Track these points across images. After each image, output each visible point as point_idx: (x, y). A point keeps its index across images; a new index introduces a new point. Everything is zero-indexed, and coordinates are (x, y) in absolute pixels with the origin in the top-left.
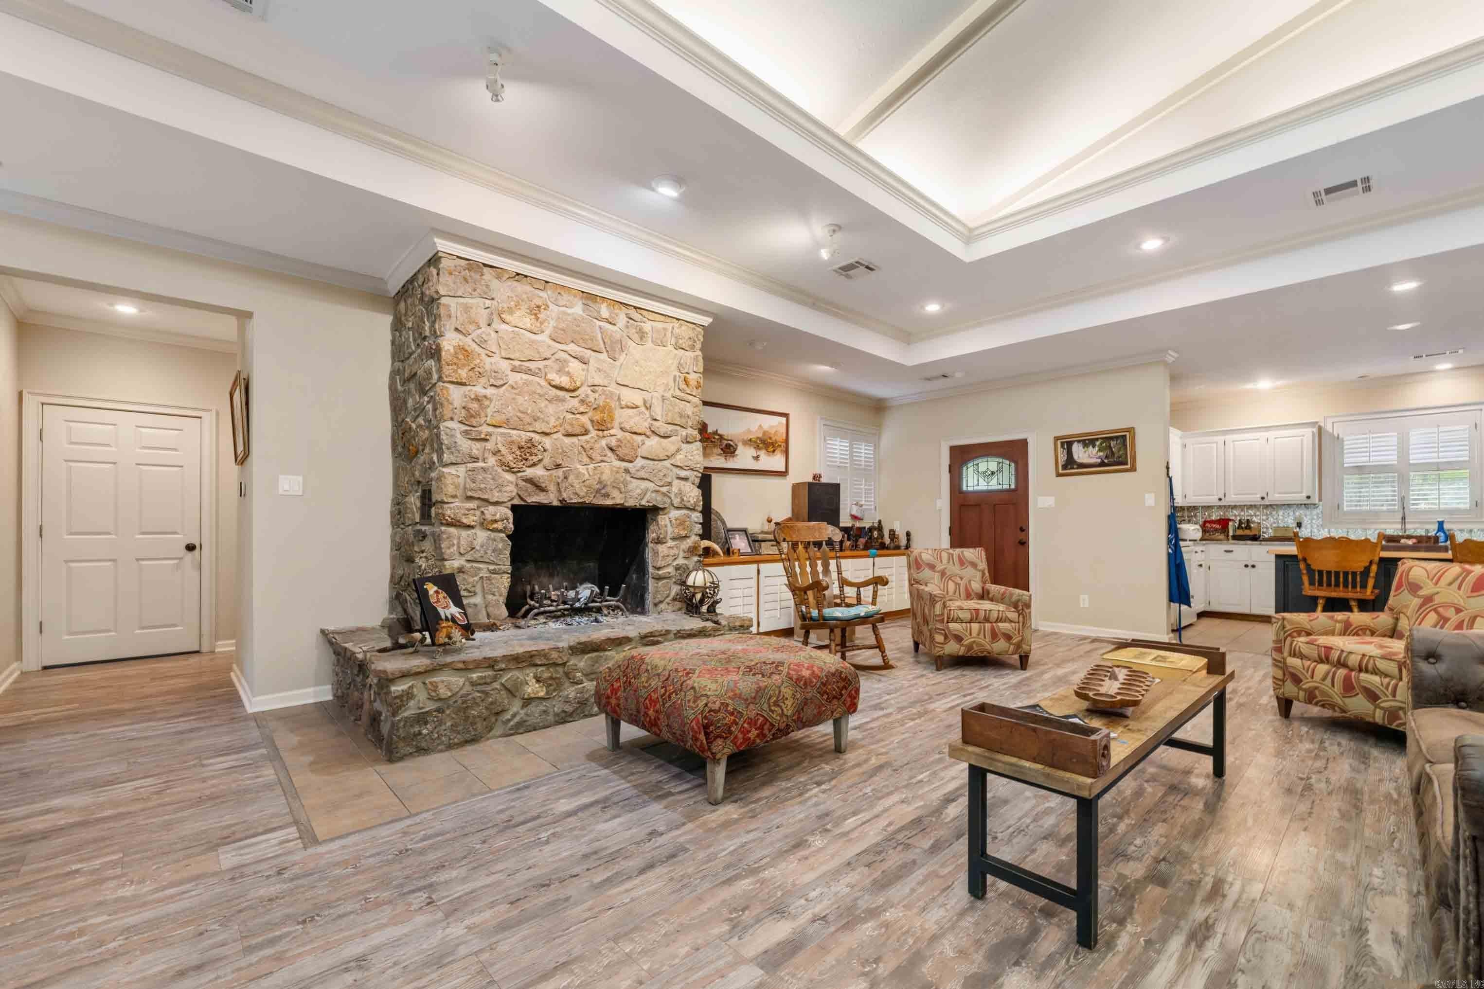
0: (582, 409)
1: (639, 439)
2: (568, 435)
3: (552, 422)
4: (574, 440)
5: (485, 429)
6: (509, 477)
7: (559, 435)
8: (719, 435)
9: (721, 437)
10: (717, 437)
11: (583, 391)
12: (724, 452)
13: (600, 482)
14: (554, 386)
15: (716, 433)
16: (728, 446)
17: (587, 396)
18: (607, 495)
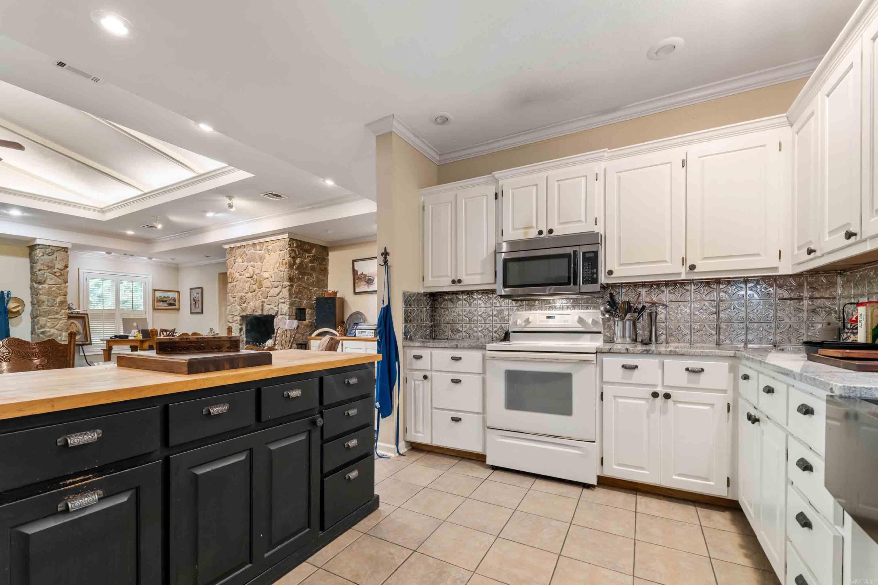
0: (253, 283)
1: (269, 289)
2: (251, 292)
3: (247, 289)
4: (253, 293)
5: (235, 294)
6: (239, 308)
7: (250, 293)
8: (363, 275)
9: (365, 276)
10: (363, 276)
11: (255, 276)
12: (367, 283)
13: (255, 307)
14: (247, 277)
15: (362, 274)
16: (369, 279)
17: (254, 278)
18: (256, 312)
